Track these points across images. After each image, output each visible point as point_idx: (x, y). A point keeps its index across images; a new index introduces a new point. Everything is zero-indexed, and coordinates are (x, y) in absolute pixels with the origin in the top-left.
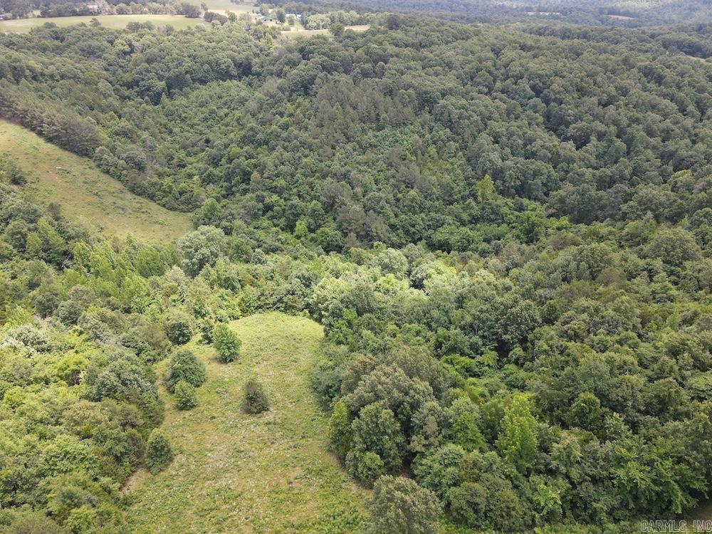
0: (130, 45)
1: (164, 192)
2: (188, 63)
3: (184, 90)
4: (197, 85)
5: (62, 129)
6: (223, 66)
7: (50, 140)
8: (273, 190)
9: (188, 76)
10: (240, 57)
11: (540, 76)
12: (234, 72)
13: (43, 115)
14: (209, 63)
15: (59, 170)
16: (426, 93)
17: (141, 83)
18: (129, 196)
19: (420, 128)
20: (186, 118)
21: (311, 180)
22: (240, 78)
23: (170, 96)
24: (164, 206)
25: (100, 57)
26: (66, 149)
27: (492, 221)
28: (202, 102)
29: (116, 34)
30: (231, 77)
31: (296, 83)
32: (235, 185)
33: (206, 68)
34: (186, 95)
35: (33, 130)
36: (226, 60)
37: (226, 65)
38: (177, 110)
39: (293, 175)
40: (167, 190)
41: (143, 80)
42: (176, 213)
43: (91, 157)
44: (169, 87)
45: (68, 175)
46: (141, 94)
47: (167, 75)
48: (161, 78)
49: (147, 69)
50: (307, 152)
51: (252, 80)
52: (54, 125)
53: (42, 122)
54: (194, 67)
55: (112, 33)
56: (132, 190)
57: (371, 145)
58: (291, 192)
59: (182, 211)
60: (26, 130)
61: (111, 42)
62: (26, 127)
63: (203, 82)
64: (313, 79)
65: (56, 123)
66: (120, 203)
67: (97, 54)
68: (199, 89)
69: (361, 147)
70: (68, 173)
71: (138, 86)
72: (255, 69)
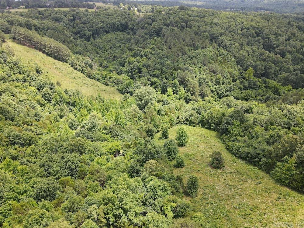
0: (73, 17)
1: (103, 77)
2: (101, 24)
3: (100, 35)
4: (105, 33)
5: (55, 50)
6: (116, 25)
7: (48, 55)
8: (154, 76)
9: (101, 29)
10: (123, 21)
11: (258, 28)
12: (121, 28)
13: (47, 43)
14: (110, 24)
15: (56, 67)
16: (213, 34)
17: (80, 33)
18: (88, 79)
19: (213, 49)
20: (102, 47)
21: (171, 71)
22: (123, 31)
23: (94, 38)
24: (103, 83)
25: (61, 22)
26: (56, 59)
27: (254, 88)
28: (109, 40)
29: (66, 12)
30: (119, 30)
31: (153, 31)
32: (135, 74)
33: (109, 26)
34: (101, 38)
35: (40, 51)
36: (117, 23)
37: (117, 25)
38: (98, 44)
39: (162, 69)
40: (104, 76)
41: (82, 31)
42: (109, 86)
43: (67, 63)
44: (93, 34)
45: (60, 70)
46: (81, 37)
47: (92, 29)
48: (89, 30)
49: (83, 26)
50: (166, 59)
51: (129, 31)
52: (51, 48)
53: (46, 47)
54: (104, 26)
55: (65, 12)
56: (89, 77)
57: (193, 56)
58: (162, 77)
59: (111, 86)
60: (37, 51)
61: (66, 15)
62: (37, 50)
63: (108, 32)
64: (161, 29)
65: (53, 47)
66: (85, 82)
67: (60, 20)
68: (106, 35)
69: (189, 57)
70: (60, 69)
71: (79, 34)
72: (130, 26)
